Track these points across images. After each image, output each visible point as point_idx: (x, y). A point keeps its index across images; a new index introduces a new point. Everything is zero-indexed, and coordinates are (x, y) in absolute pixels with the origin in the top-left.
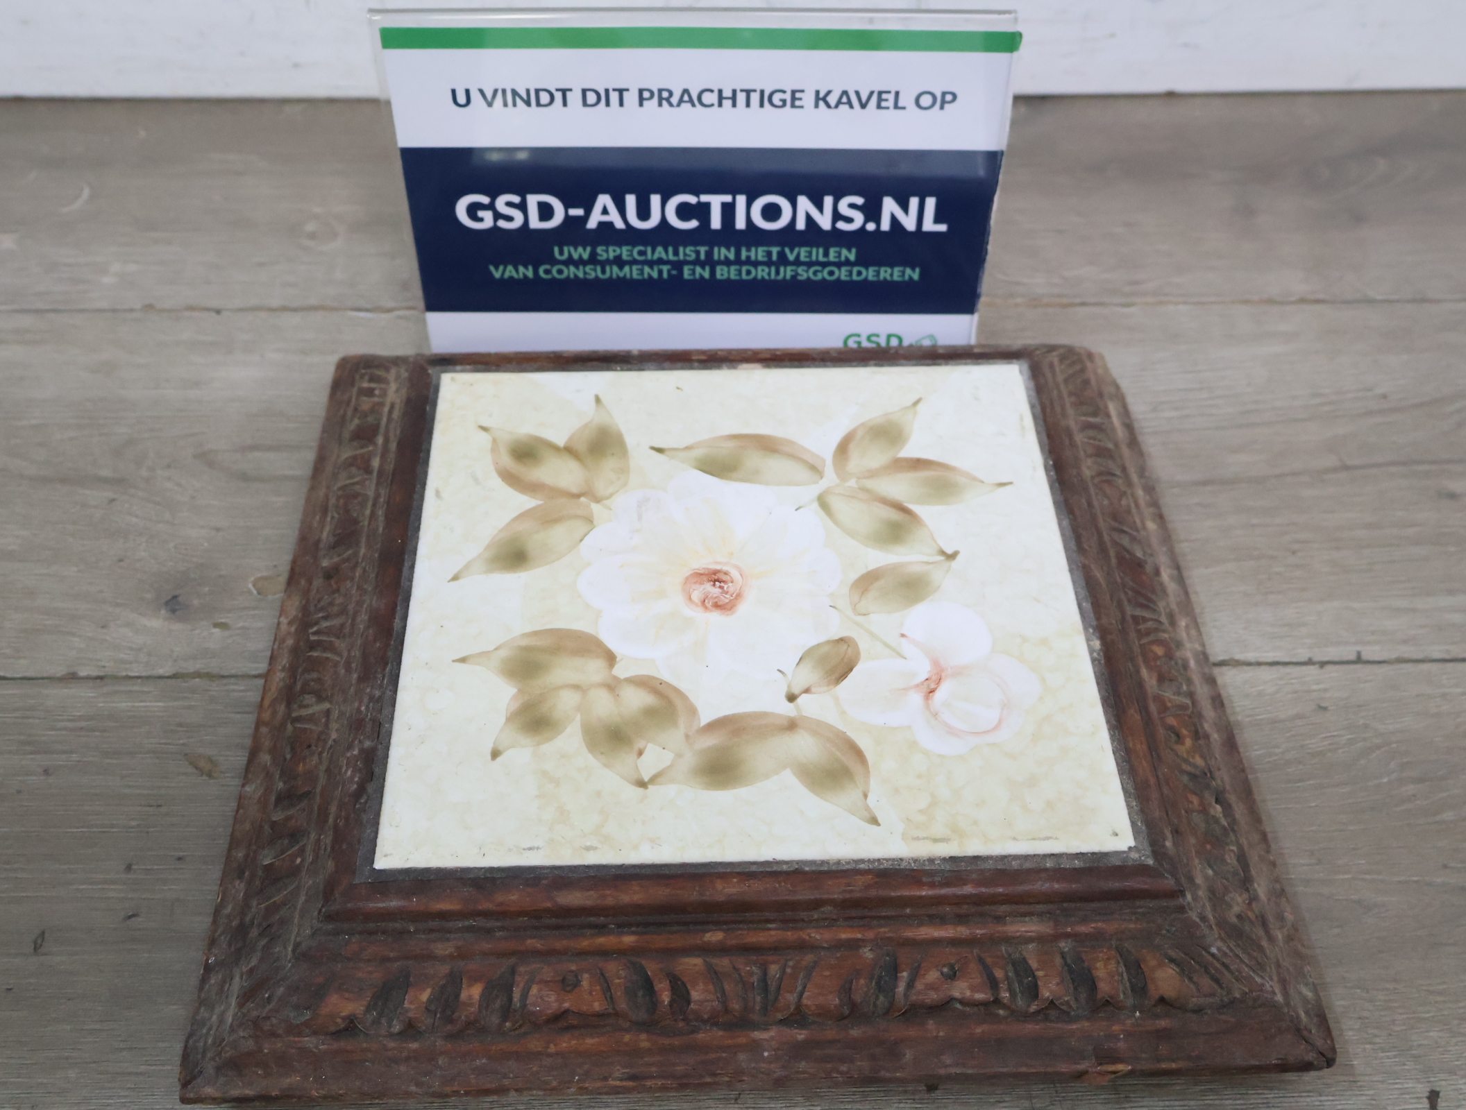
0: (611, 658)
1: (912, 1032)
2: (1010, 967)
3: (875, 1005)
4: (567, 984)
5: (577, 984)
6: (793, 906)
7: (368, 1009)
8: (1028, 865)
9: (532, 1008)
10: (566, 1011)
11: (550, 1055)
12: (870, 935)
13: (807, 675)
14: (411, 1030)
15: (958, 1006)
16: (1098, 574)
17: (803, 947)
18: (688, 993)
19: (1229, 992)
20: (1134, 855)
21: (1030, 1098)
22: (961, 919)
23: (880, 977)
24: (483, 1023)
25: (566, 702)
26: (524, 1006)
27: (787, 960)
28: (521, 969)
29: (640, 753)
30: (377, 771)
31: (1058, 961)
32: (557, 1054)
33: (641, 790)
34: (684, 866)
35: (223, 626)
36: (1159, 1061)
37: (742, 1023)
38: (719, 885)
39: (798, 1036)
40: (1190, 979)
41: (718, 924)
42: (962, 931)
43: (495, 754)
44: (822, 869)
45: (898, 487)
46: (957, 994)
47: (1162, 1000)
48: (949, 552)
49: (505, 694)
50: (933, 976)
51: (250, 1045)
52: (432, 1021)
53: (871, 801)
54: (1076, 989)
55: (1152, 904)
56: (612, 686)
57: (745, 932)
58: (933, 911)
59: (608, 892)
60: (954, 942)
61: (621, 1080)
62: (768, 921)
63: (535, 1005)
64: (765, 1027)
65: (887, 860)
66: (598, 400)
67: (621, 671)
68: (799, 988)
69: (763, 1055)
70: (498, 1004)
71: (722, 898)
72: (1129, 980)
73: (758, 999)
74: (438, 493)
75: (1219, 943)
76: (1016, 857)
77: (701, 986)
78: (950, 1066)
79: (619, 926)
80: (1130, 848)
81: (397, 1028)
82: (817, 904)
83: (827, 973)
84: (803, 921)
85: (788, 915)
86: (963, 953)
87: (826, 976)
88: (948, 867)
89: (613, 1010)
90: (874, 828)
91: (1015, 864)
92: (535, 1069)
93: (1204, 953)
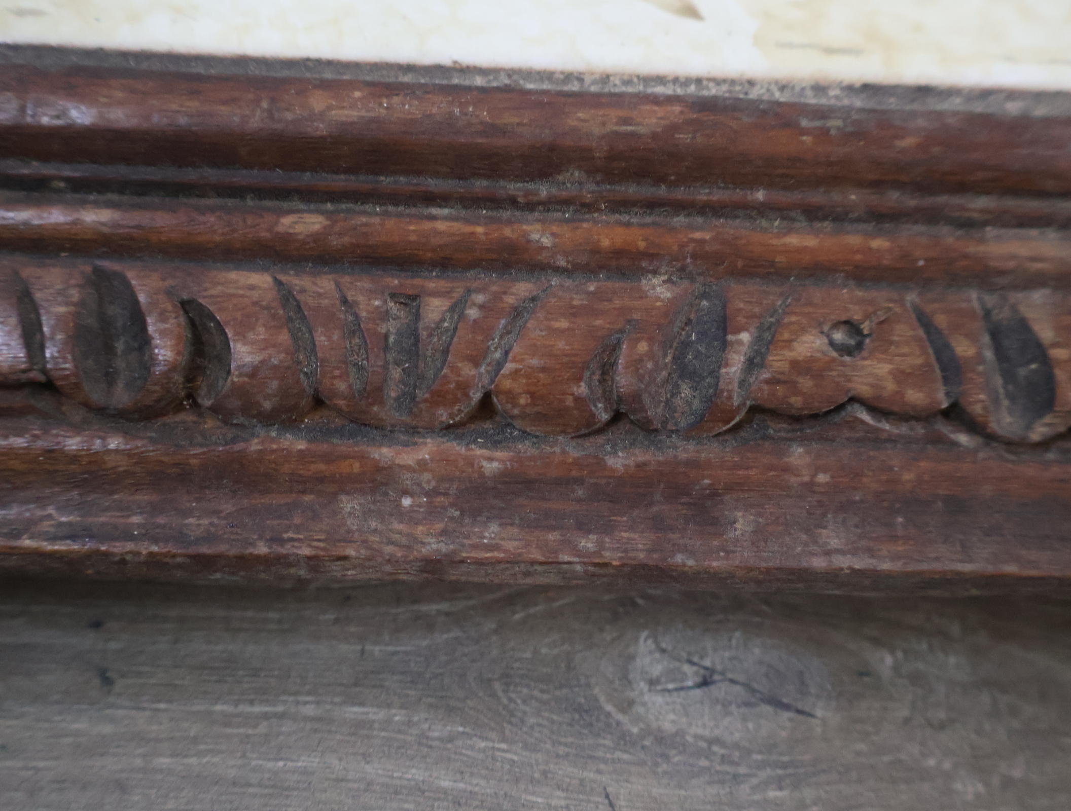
1: (753, 471)
2: (987, 339)
3: (671, 409)
6: (493, 161)
8: (1040, 111)
12: (670, 243)
15: (863, 414)
18: (228, 348)
23: (686, 345)
27: (469, 291)
34: (242, 61)
37: (354, 423)
38: (318, 102)
39: (485, 463)
41: (312, 196)
44: (566, 88)
46: (862, 388)
50: (809, 344)
57: (375, 221)
58: (817, 197)
61: (54, 537)
62: (431, 199)
64: (408, 436)
65: (718, 82)
68: (496, 356)
69: (399, 505)
71: (321, 129)
73: (396, 373)
76: (1012, 94)
77: (261, 333)
78: (837, 551)
79: (75, 185)
83: (563, 324)
84: (513, 202)
85: (480, 185)
86: (882, 296)
87: (561, 331)
88: (858, 103)
89: (42, 378)
90: (689, 23)
91: (1013, 108)
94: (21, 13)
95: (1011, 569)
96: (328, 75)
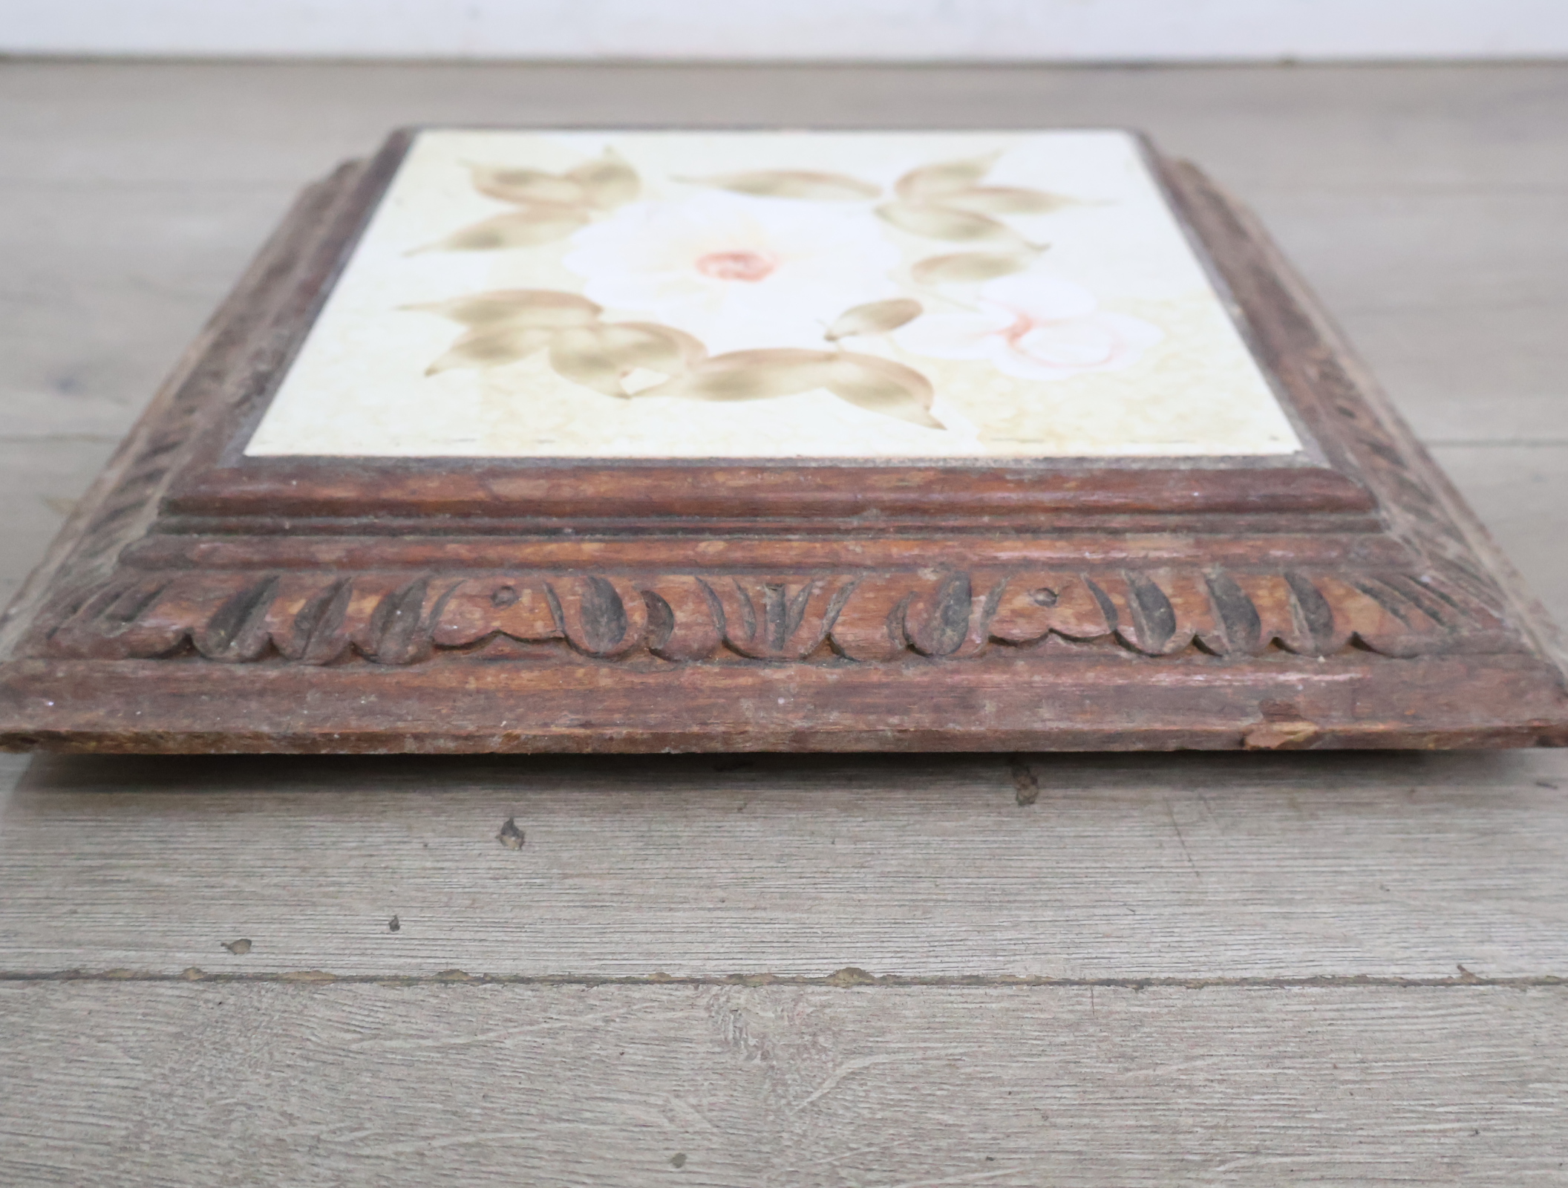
0: (596, 309)
1: (996, 677)
2: (1133, 596)
3: (941, 643)
4: (499, 600)
5: (513, 600)
6: (826, 509)
7: (214, 623)
8: (1153, 467)
9: (448, 627)
10: (497, 633)
11: (469, 694)
12: (934, 550)
13: (853, 323)
14: (270, 650)
15: (1061, 642)
17: (835, 566)
18: (671, 614)
19: (1454, 628)
20: (1303, 461)
22: (1061, 533)
23: (948, 608)
24: (375, 646)
25: (532, 338)
26: (436, 624)
27: (813, 581)
28: (438, 582)
29: (625, 374)
30: (269, 386)
31: (1202, 588)
32: (478, 691)
33: (621, 402)
34: (673, 461)
36: (1358, 719)
37: (747, 654)
38: (720, 478)
39: (828, 676)
40: (1395, 612)
41: (716, 532)
42: (1063, 551)
43: (430, 372)
44: (865, 466)
45: (977, 204)
46: (1057, 626)
47: (1357, 642)
48: (1039, 244)
49: (453, 331)
50: (1022, 602)
51: (40, 666)
52: (303, 643)
53: (936, 412)
54: (1227, 621)
55: (1335, 518)
56: (595, 329)
57: (757, 542)
58: (1020, 520)
59: (564, 482)
60: (1053, 565)
61: (569, 726)
62: (789, 530)
63: (451, 622)
64: (780, 663)
65: (956, 459)
66: (608, 149)
67: (604, 318)
68: (832, 614)
69: (777, 703)
70: (399, 625)
71: (723, 493)
72: (1307, 619)
73: (772, 627)
75: (1433, 573)
76: (1135, 459)
77: (691, 606)
78: (1049, 720)
79: (578, 531)
80: (1297, 453)
81: (251, 648)
82: (855, 509)
83: (871, 595)
84: (838, 530)
85: (818, 521)
86: (1066, 575)
87: (869, 599)
88: (1042, 466)
89: (562, 636)
90: (937, 431)
91: (1136, 466)
92: (444, 711)
93: (1412, 583)
94: (542, 442)
95: (1158, 726)
96: (723, 465)
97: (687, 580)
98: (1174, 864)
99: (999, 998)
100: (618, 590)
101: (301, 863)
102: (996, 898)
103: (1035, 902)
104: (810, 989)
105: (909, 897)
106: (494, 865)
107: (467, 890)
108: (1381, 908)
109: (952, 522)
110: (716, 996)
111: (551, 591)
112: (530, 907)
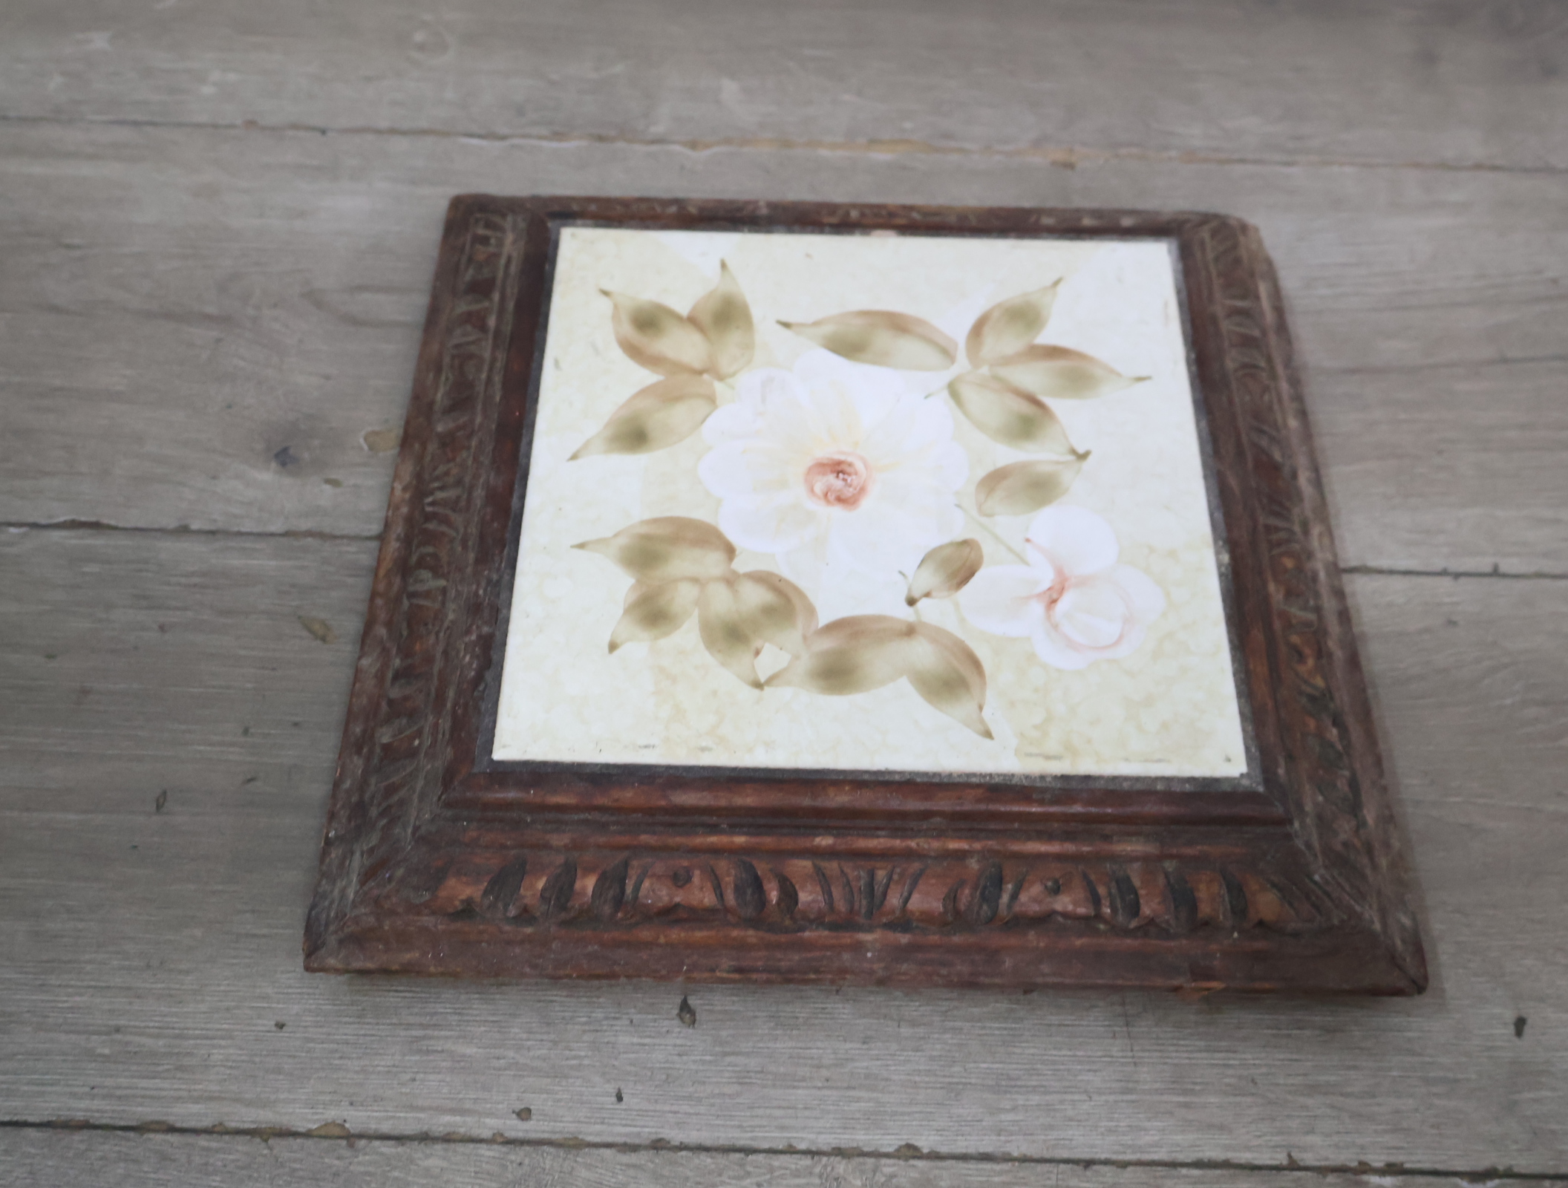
0: (730, 551)
1: (1013, 941)
2: (1113, 884)
3: (978, 914)
4: (680, 879)
5: (689, 879)
6: (903, 815)
7: (486, 893)
8: (1139, 786)
9: (644, 901)
10: (677, 906)
11: (659, 945)
12: (977, 846)
13: (928, 578)
14: (526, 916)
15: (1060, 919)
16: (1233, 482)
17: (911, 855)
18: (796, 894)
19: (1328, 919)
20: (1245, 782)
21: (1123, 1004)
22: (1068, 836)
23: (985, 888)
24: (595, 912)
25: (684, 596)
26: (636, 898)
27: (894, 867)
28: (635, 863)
29: (757, 653)
30: (495, 657)
31: (1161, 880)
32: (667, 944)
33: (756, 692)
35: (335, 483)
36: (1252, 980)
37: (847, 924)
38: (832, 792)
39: (901, 940)
40: (1291, 904)
41: (827, 830)
42: (1070, 847)
43: (613, 647)
44: (934, 781)
45: (1032, 377)
46: (1059, 908)
47: (1261, 923)
48: (1081, 450)
49: (623, 584)
50: (1036, 889)
51: (371, 921)
52: (547, 907)
53: (986, 713)
54: (1176, 907)
55: (1259, 830)
56: (731, 580)
57: (855, 838)
58: (1042, 827)
59: (721, 794)
60: (1059, 857)
61: (728, 972)
62: (878, 829)
63: (647, 897)
64: (870, 929)
65: (999, 775)
66: (724, 265)
67: (740, 565)
68: (905, 894)
69: (866, 956)
70: (611, 893)
71: (833, 806)
72: (1231, 902)
73: (864, 902)
74: (557, 363)
75: (1322, 871)
76: (1126, 778)
77: (809, 887)
78: (1048, 975)
79: (732, 826)
80: (1242, 775)
81: (512, 912)
82: (927, 815)
83: (933, 882)
84: (912, 831)
85: (898, 823)
86: (1068, 866)
87: (932, 885)
88: (1058, 785)
89: (722, 908)
90: (987, 741)
91: (1125, 786)
92: (645, 957)
93: (1307, 880)
94: (703, 749)
96: (834, 777)
97: (805, 865)
98: (1121, 1054)
99: (1001, 1173)
100: (759, 873)
101: (552, 1037)
102: (1003, 1083)
103: (1027, 1087)
104: (884, 1161)
105: (947, 1080)
106: (678, 1042)
107: (662, 1065)
108: (1249, 1099)
109: (992, 826)
110: (825, 1166)
111: (713, 871)
112: (704, 1083)
